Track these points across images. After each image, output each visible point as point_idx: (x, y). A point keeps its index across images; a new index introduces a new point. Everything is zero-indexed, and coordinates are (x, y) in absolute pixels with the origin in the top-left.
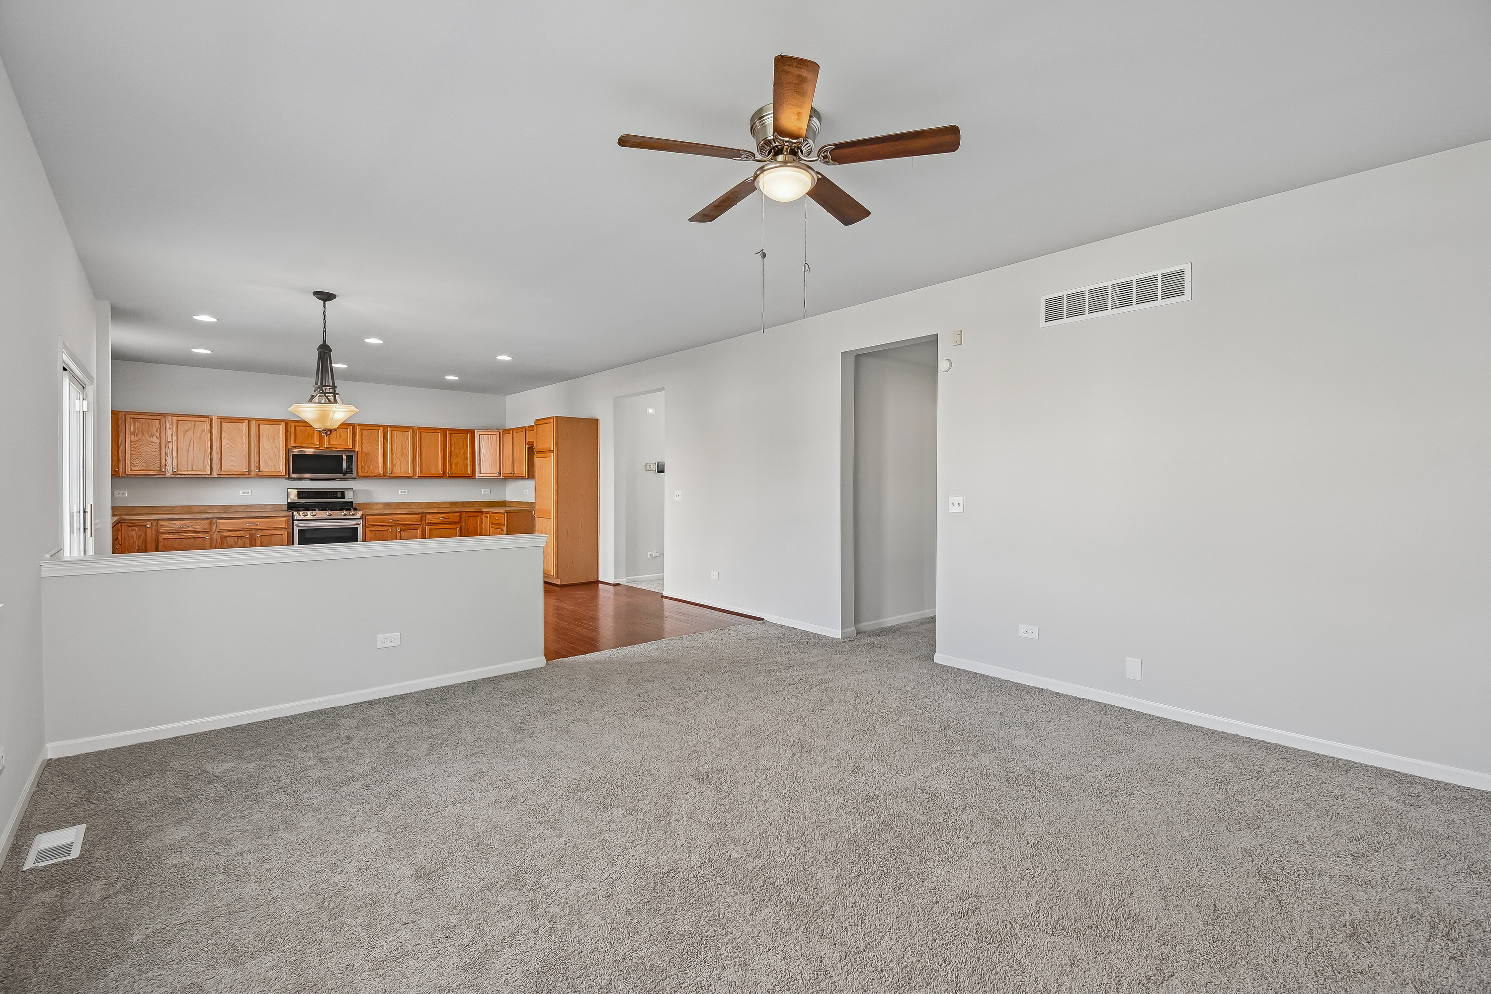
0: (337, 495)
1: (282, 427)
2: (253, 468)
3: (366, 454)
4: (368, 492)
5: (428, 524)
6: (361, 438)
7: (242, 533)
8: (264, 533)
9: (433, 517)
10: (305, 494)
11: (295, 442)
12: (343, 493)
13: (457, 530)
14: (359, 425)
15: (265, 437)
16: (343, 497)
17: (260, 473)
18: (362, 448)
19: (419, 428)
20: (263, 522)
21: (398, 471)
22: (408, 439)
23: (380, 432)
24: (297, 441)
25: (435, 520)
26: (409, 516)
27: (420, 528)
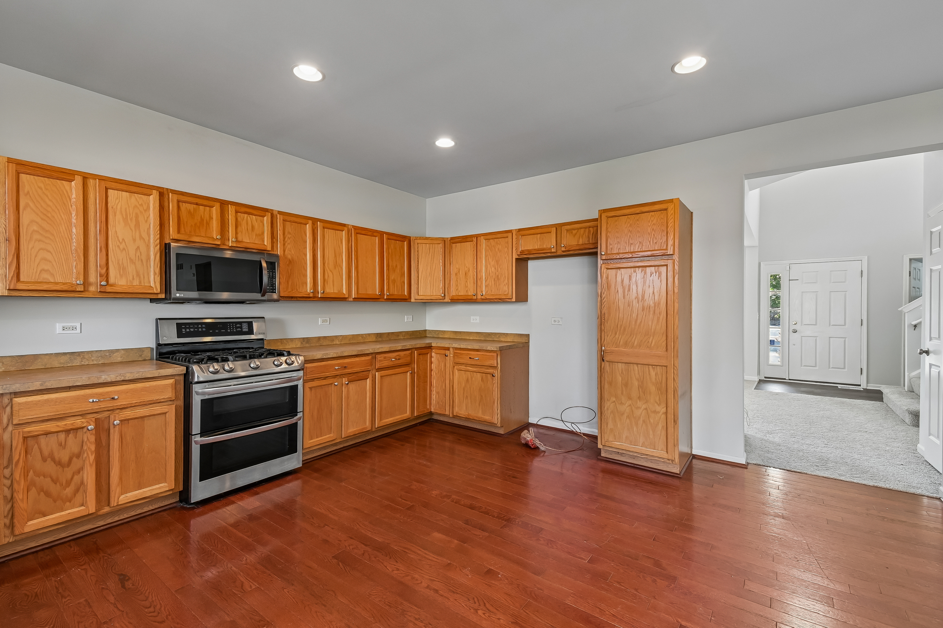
0: (241, 328)
1: (153, 200)
2: (92, 278)
3: (290, 262)
4: (279, 323)
5: (379, 370)
6: (284, 234)
7: (79, 422)
8: (128, 414)
9: (385, 358)
10: (189, 328)
11: (179, 232)
12: (250, 325)
13: (408, 374)
14: (280, 213)
15: (119, 216)
16: (251, 332)
17: (109, 289)
18: (284, 251)
19: (355, 228)
20: (126, 392)
21: (331, 290)
22: (342, 243)
23: (308, 227)
24: (182, 230)
25: (386, 364)
26: (357, 359)
27: (370, 376)
